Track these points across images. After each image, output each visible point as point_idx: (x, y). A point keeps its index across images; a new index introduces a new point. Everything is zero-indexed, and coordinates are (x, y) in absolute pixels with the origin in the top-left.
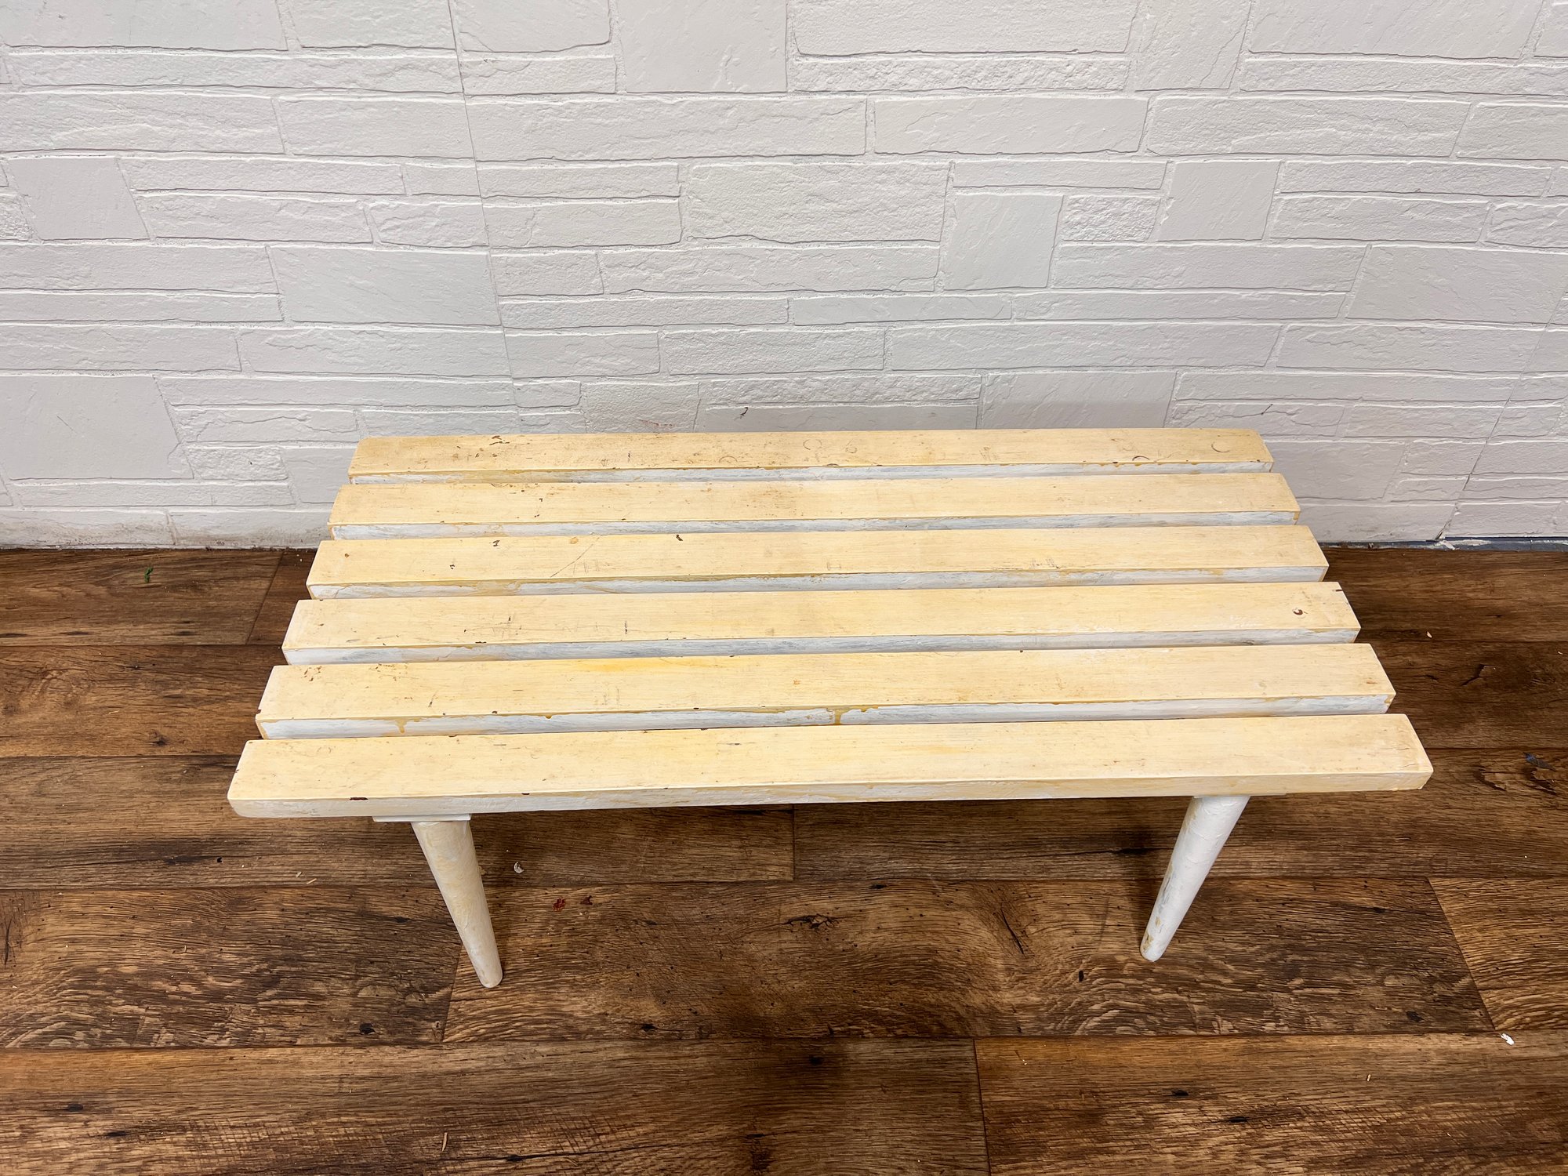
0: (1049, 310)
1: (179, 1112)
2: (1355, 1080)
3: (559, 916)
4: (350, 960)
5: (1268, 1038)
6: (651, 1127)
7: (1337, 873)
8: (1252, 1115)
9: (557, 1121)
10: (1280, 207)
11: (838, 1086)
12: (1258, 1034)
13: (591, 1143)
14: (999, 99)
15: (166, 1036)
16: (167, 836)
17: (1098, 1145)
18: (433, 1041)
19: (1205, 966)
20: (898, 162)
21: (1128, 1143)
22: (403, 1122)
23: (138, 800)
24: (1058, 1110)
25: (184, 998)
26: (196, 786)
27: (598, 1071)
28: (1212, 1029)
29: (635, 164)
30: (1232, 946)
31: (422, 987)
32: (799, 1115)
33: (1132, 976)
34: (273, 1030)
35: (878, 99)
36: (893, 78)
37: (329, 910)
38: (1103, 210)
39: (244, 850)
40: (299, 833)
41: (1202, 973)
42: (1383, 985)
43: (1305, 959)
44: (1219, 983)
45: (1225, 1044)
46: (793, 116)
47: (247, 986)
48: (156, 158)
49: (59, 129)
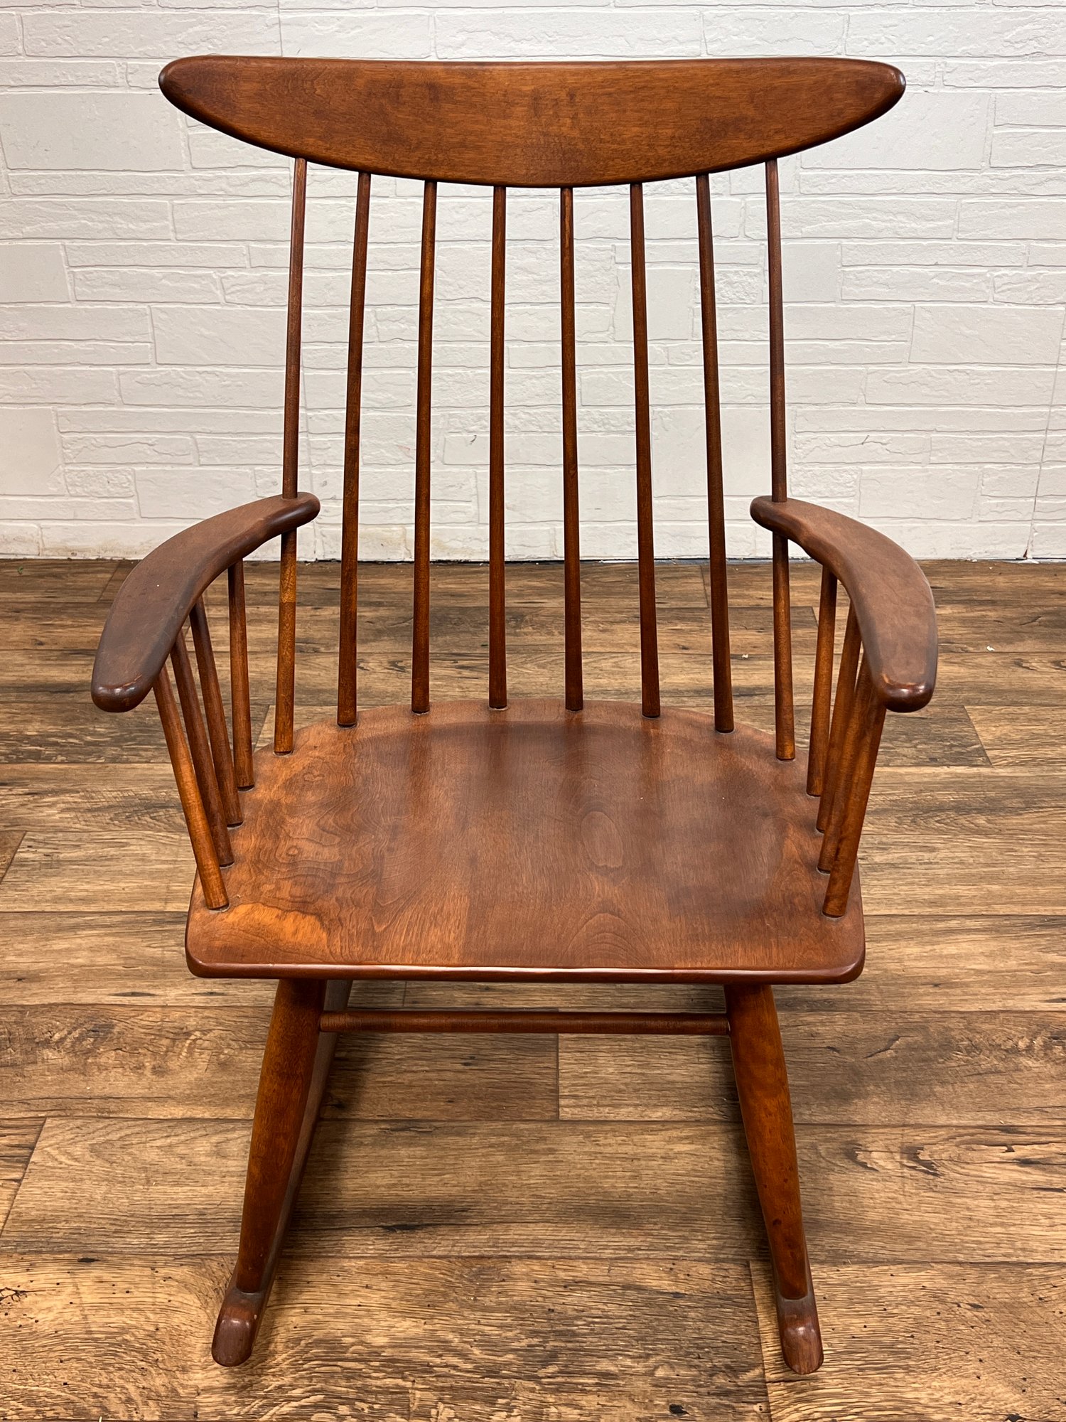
0: (691, 358)
1: (73, 786)
16: (50, 682)
25: (71, 745)
26: (68, 662)
29: (400, 245)
34: (134, 757)
42: (916, 748)
48: (87, 244)
49: (28, 224)
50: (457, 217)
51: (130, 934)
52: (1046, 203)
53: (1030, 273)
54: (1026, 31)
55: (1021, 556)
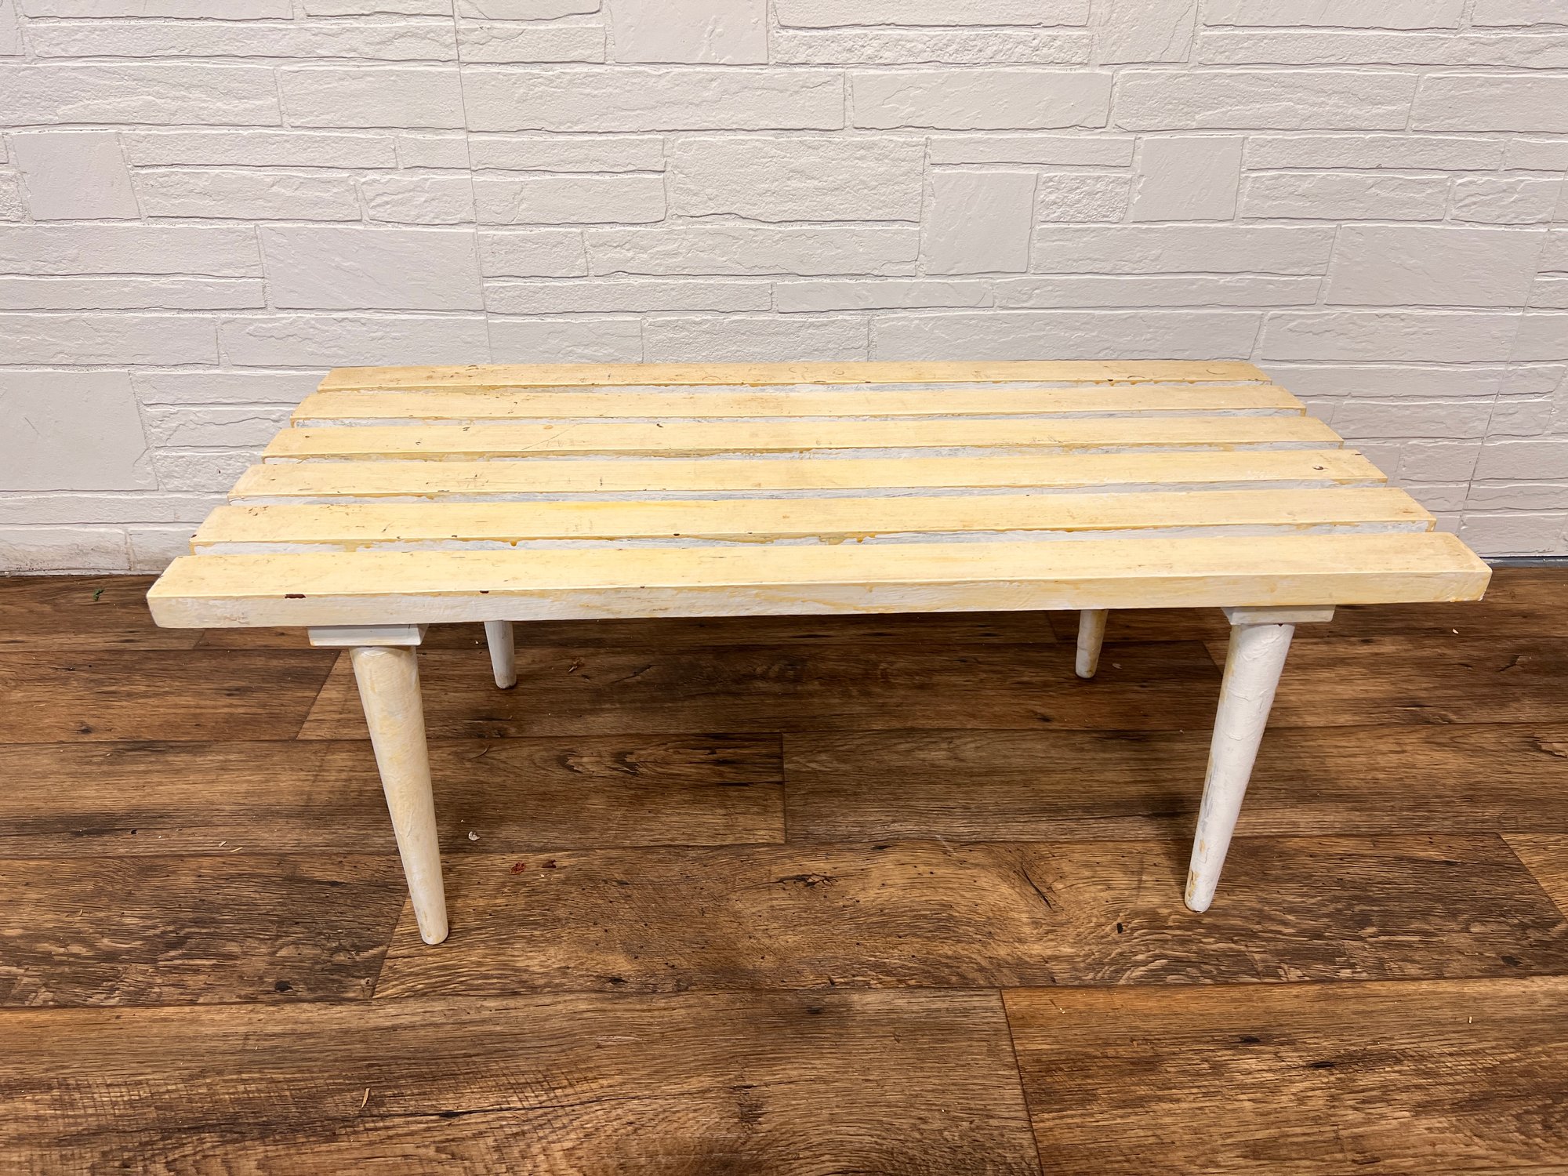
0: (1030, 297)
1: (47, 1070)
2: (1455, 1023)
3: (516, 879)
4: (271, 922)
5: (1346, 984)
6: (619, 1078)
7: (1397, 831)
8: (1339, 1060)
9: (504, 1075)
10: (1249, 185)
11: (841, 1035)
12: (1332, 981)
13: (544, 1098)
14: (972, 73)
15: (45, 995)
16: (78, 811)
17: (1160, 1093)
18: (361, 997)
19: (1263, 917)
20: (876, 137)
21: (1195, 1090)
22: (318, 1078)
23: (53, 779)
24: (1107, 1057)
25: (71, 959)
26: (118, 767)
27: (555, 1024)
28: (1280, 976)
29: (621, 136)
30: (1290, 898)
31: (353, 946)
32: (797, 1065)
33: (1179, 928)
34: (172, 989)
35: (855, 72)
36: (869, 51)
37: (252, 875)
38: (1077, 188)
39: (164, 823)
40: (227, 808)
41: (1259, 923)
42: (1469, 932)
43: (1375, 908)
44: (1280, 933)
45: (1295, 991)
46: (774, 89)
47: (147, 947)
48: (156, 131)
49: (65, 102)
53: (1507, 180)
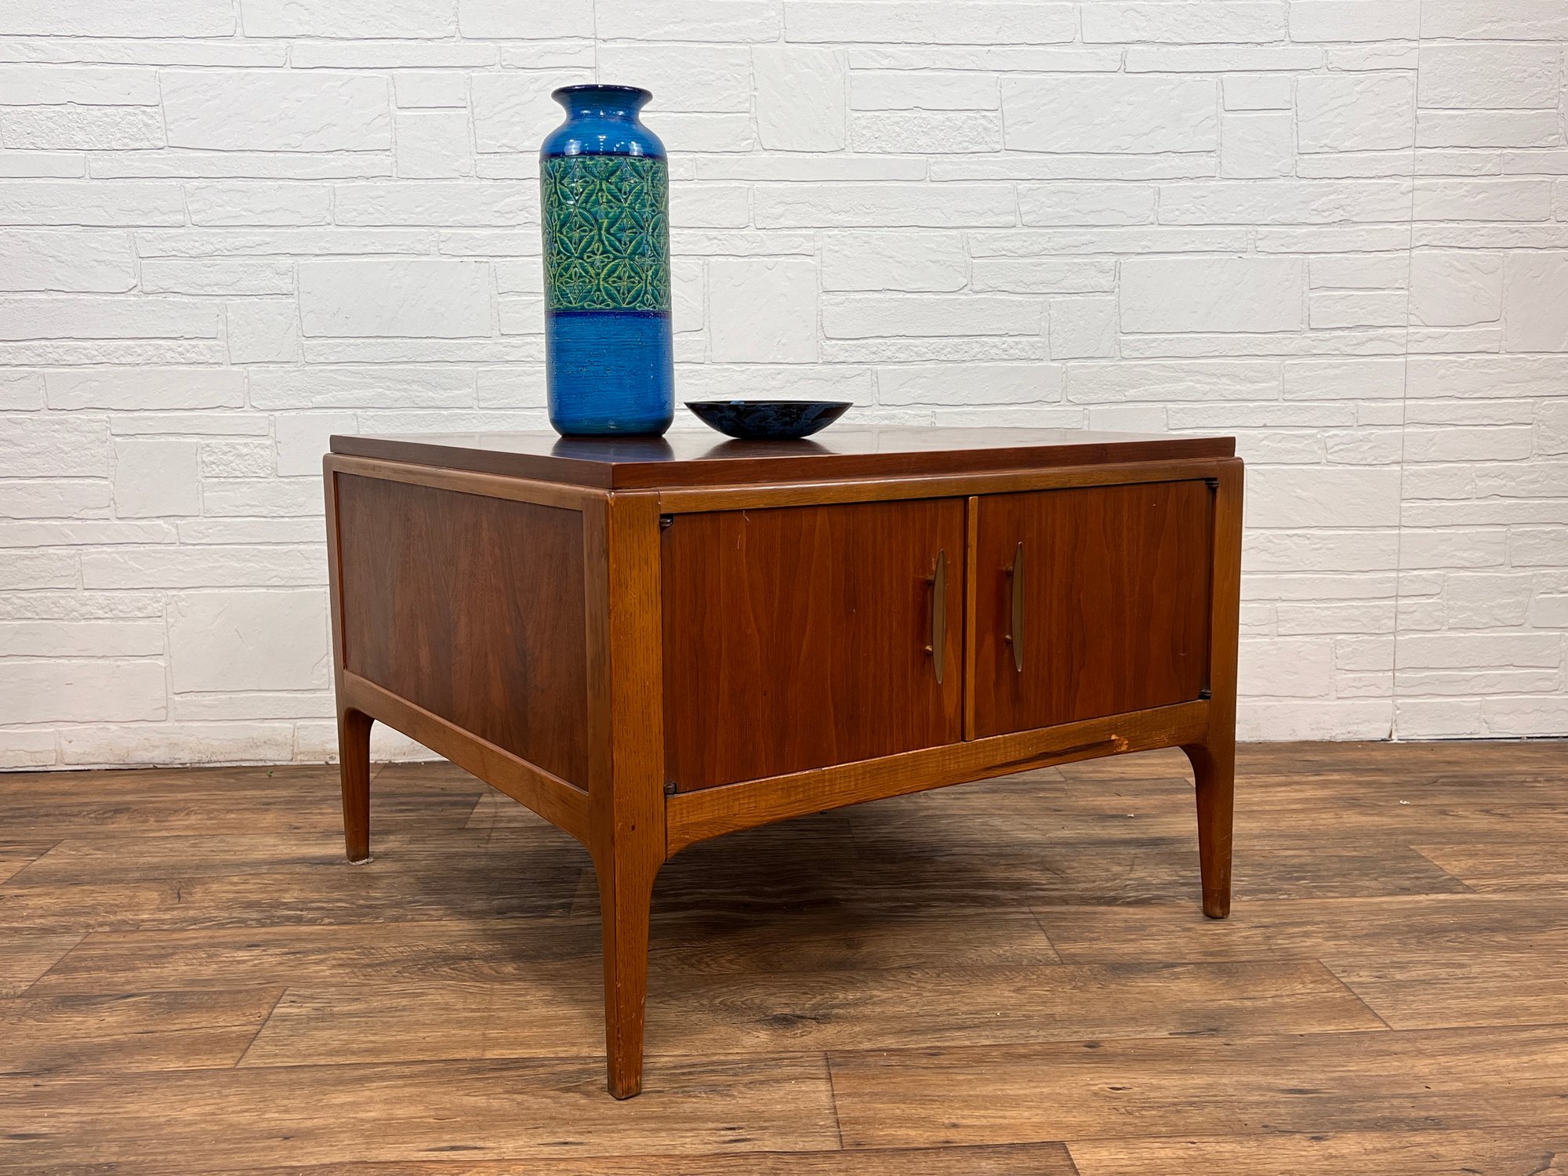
14: (961, 367)
18: (561, 916)
20: (896, 411)
34: (421, 916)
35: (879, 367)
36: (888, 353)
42: (1377, 881)
43: (1309, 874)
46: (822, 379)
48: (381, 413)
49: (320, 393)
50: (774, 383)
51: (440, 1083)
52: (1370, 363)
53: (1361, 433)
54: (1332, 200)
55: (1385, 736)
